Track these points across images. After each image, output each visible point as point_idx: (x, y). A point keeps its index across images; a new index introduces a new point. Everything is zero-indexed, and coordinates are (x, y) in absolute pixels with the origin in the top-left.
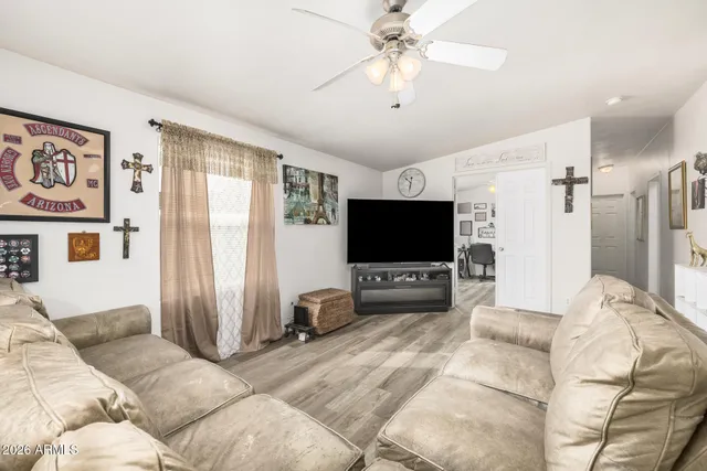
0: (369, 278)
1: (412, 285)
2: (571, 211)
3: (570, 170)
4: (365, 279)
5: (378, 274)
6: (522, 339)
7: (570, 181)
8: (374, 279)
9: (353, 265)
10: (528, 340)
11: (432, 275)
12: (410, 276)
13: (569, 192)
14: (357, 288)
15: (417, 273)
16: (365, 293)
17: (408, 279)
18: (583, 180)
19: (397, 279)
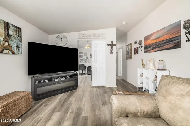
0: (42, 81)
1: (64, 82)
2: (112, 54)
3: (112, 42)
4: (40, 82)
5: (47, 79)
6: (141, 112)
7: (112, 45)
8: (44, 81)
9: (32, 76)
10: (144, 112)
11: (71, 76)
12: (62, 78)
13: (112, 48)
14: (35, 88)
15: (65, 76)
16: (39, 89)
17: (61, 79)
18: (115, 45)
19: (56, 80)
